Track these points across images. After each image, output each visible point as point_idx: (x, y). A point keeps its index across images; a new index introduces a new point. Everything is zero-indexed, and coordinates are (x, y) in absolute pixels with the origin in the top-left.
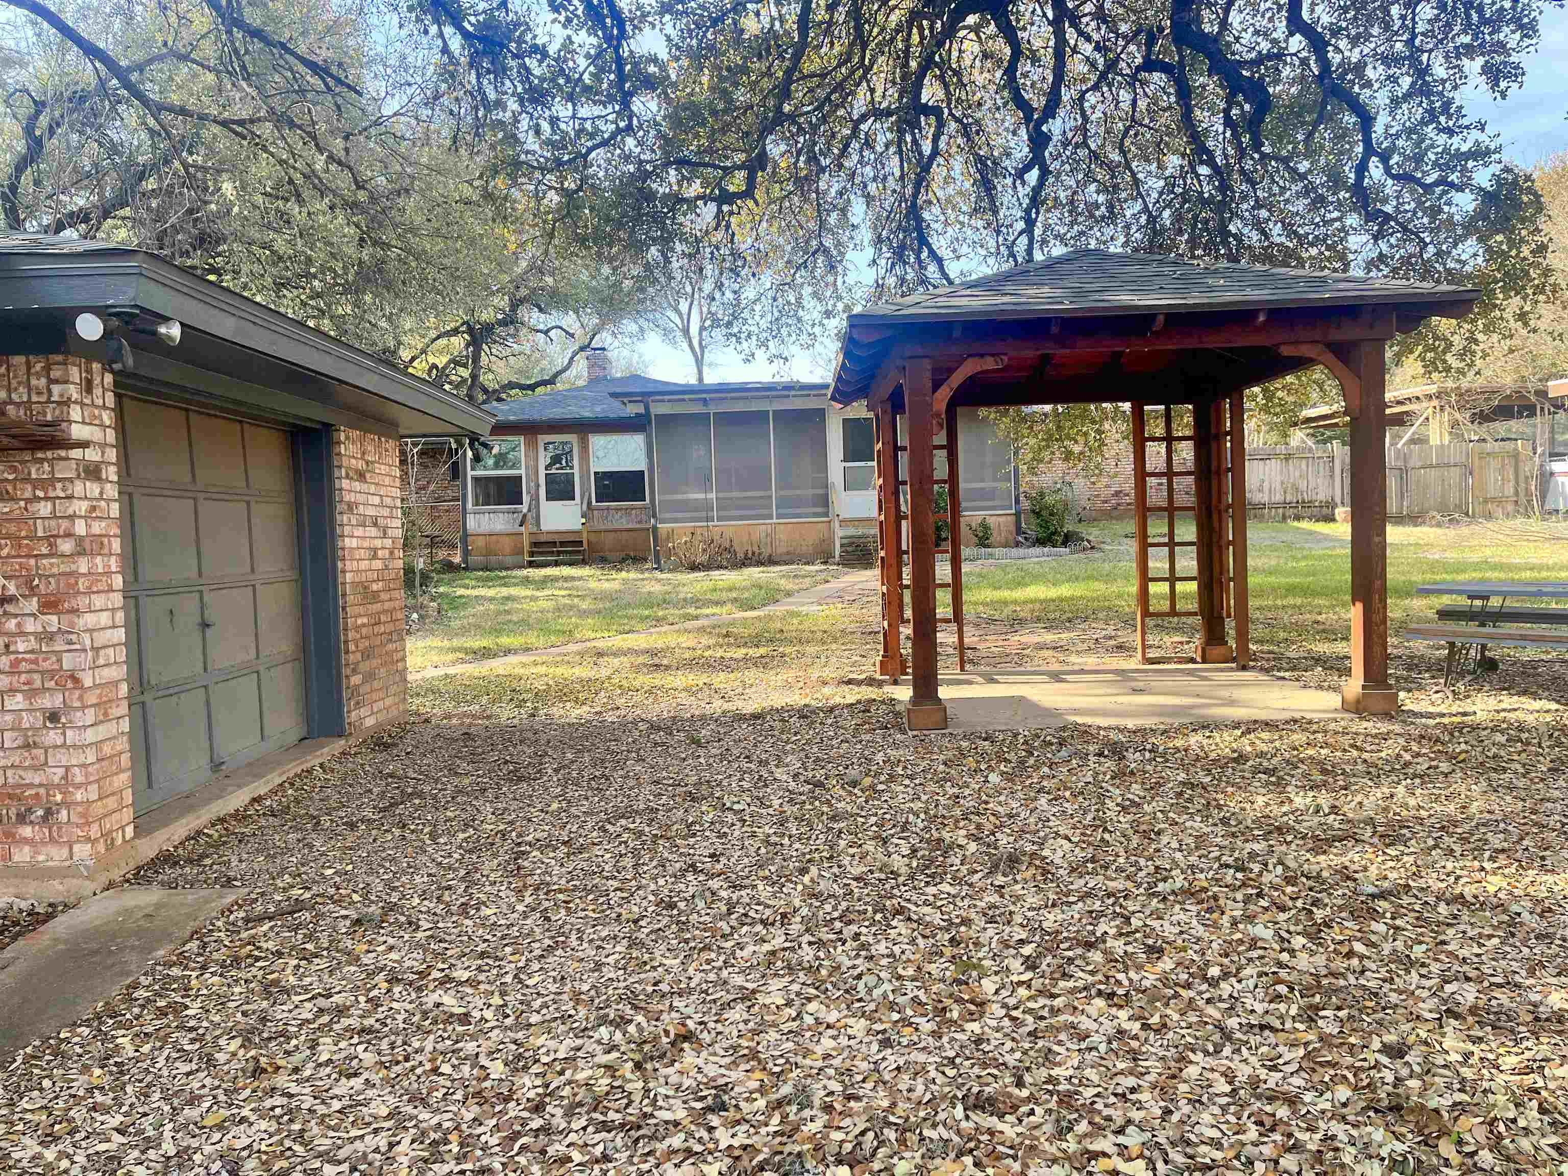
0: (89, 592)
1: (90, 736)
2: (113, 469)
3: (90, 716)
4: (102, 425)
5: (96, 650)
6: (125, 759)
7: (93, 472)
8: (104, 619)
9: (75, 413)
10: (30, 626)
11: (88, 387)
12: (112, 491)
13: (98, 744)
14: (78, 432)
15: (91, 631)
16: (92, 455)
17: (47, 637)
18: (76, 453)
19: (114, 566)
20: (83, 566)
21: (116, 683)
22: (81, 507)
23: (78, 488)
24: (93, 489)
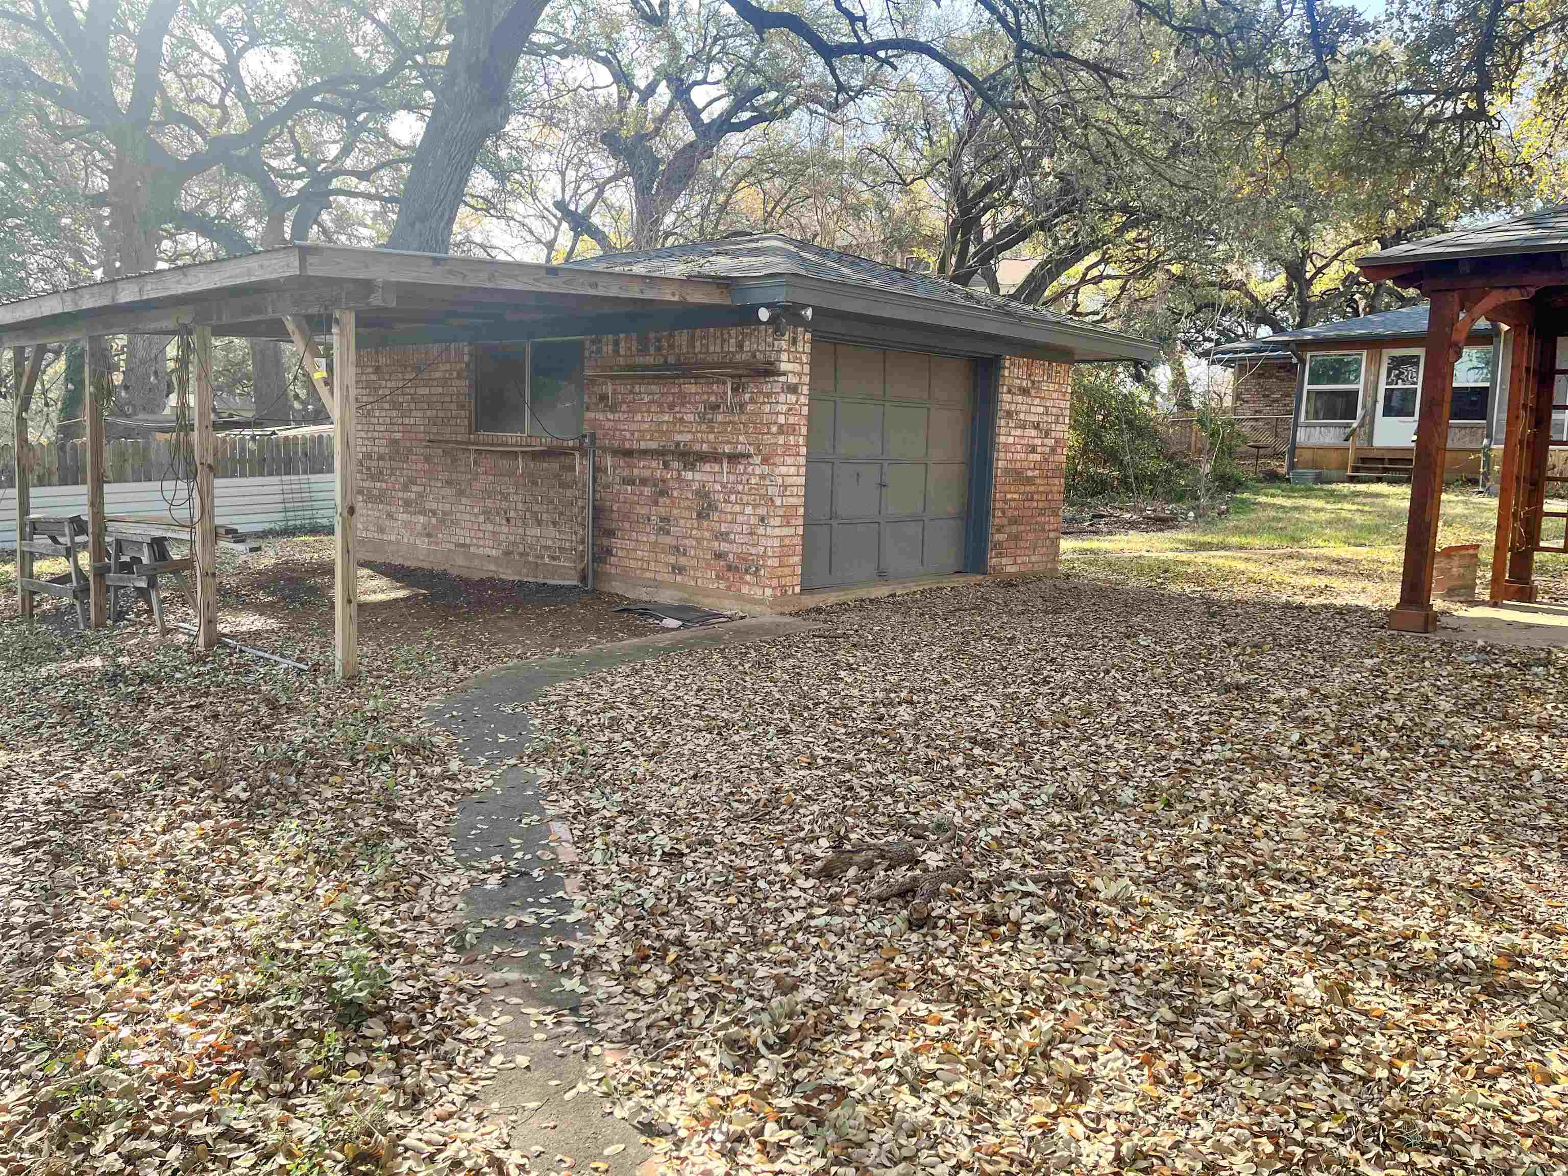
0: (784, 454)
1: (777, 532)
2: (805, 388)
3: (778, 522)
4: (802, 364)
5: (786, 487)
6: (798, 549)
7: (793, 389)
8: (793, 470)
9: (784, 357)
10: (758, 471)
11: (794, 341)
12: (804, 400)
13: (782, 538)
14: (784, 367)
15: (783, 476)
16: (793, 379)
17: (762, 477)
18: (782, 379)
19: (801, 441)
20: (781, 440)
21: (796, 506)
22: (784, 408)
23: (782, 398)
24: (792, 398)
